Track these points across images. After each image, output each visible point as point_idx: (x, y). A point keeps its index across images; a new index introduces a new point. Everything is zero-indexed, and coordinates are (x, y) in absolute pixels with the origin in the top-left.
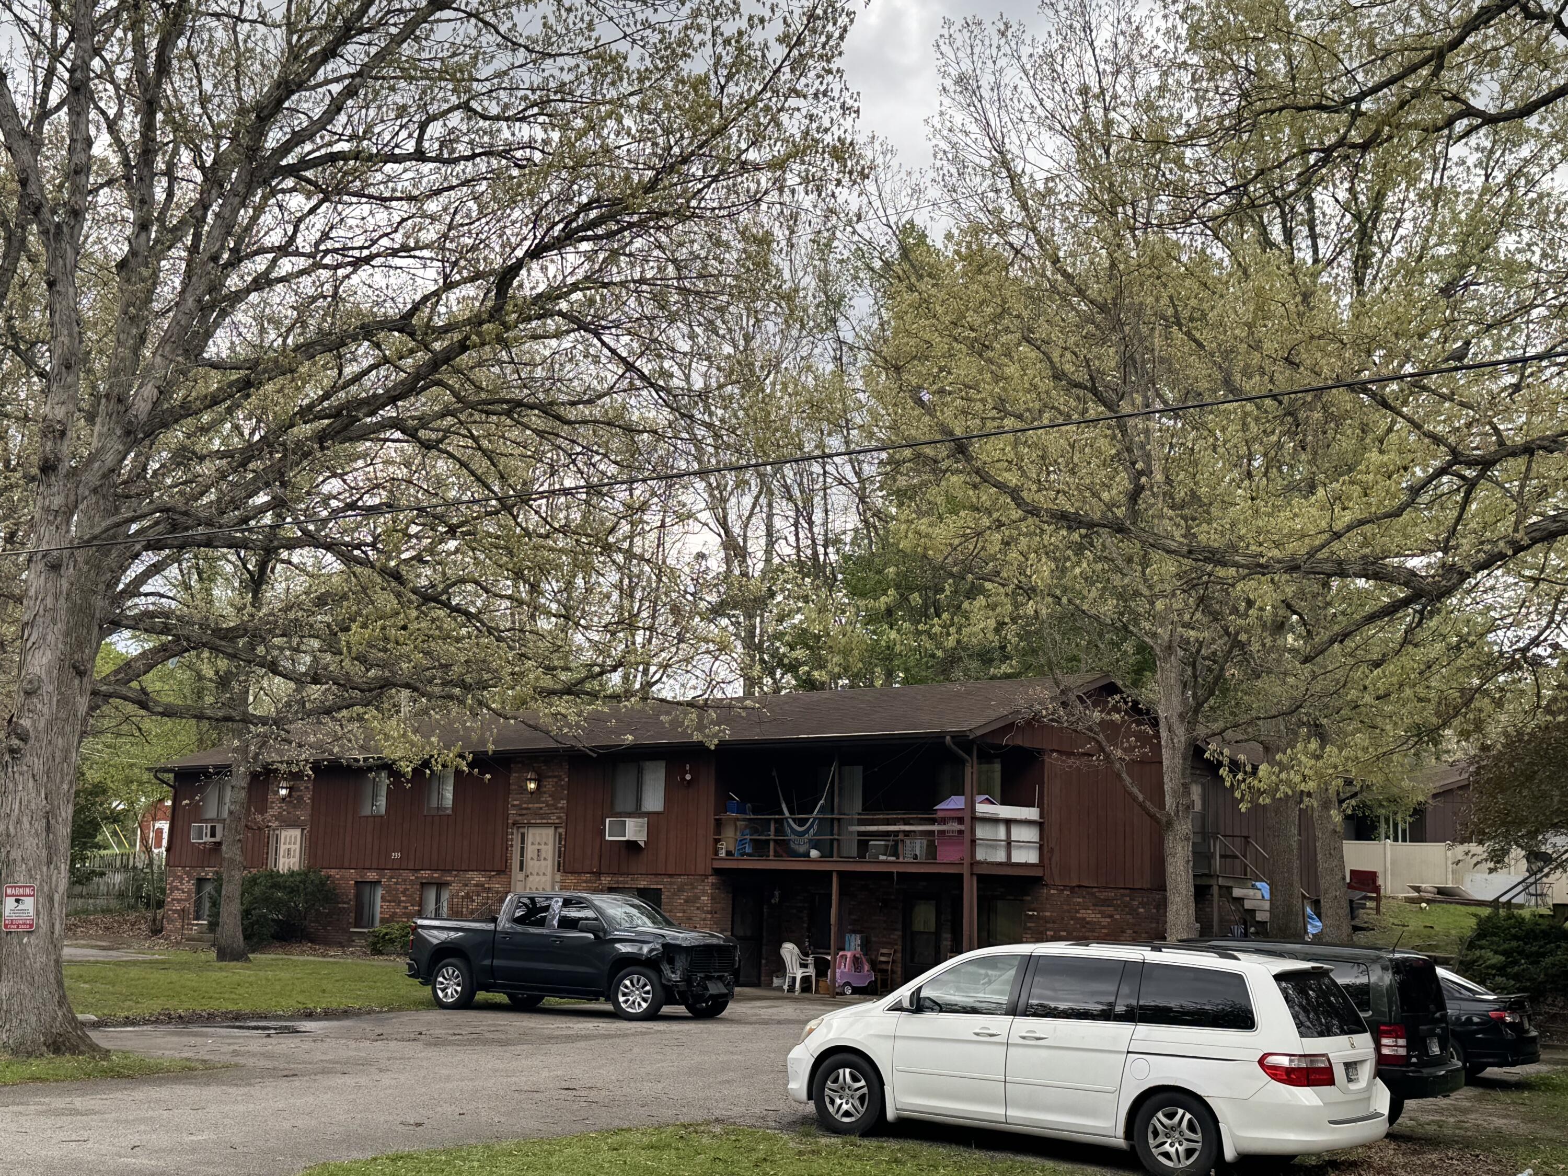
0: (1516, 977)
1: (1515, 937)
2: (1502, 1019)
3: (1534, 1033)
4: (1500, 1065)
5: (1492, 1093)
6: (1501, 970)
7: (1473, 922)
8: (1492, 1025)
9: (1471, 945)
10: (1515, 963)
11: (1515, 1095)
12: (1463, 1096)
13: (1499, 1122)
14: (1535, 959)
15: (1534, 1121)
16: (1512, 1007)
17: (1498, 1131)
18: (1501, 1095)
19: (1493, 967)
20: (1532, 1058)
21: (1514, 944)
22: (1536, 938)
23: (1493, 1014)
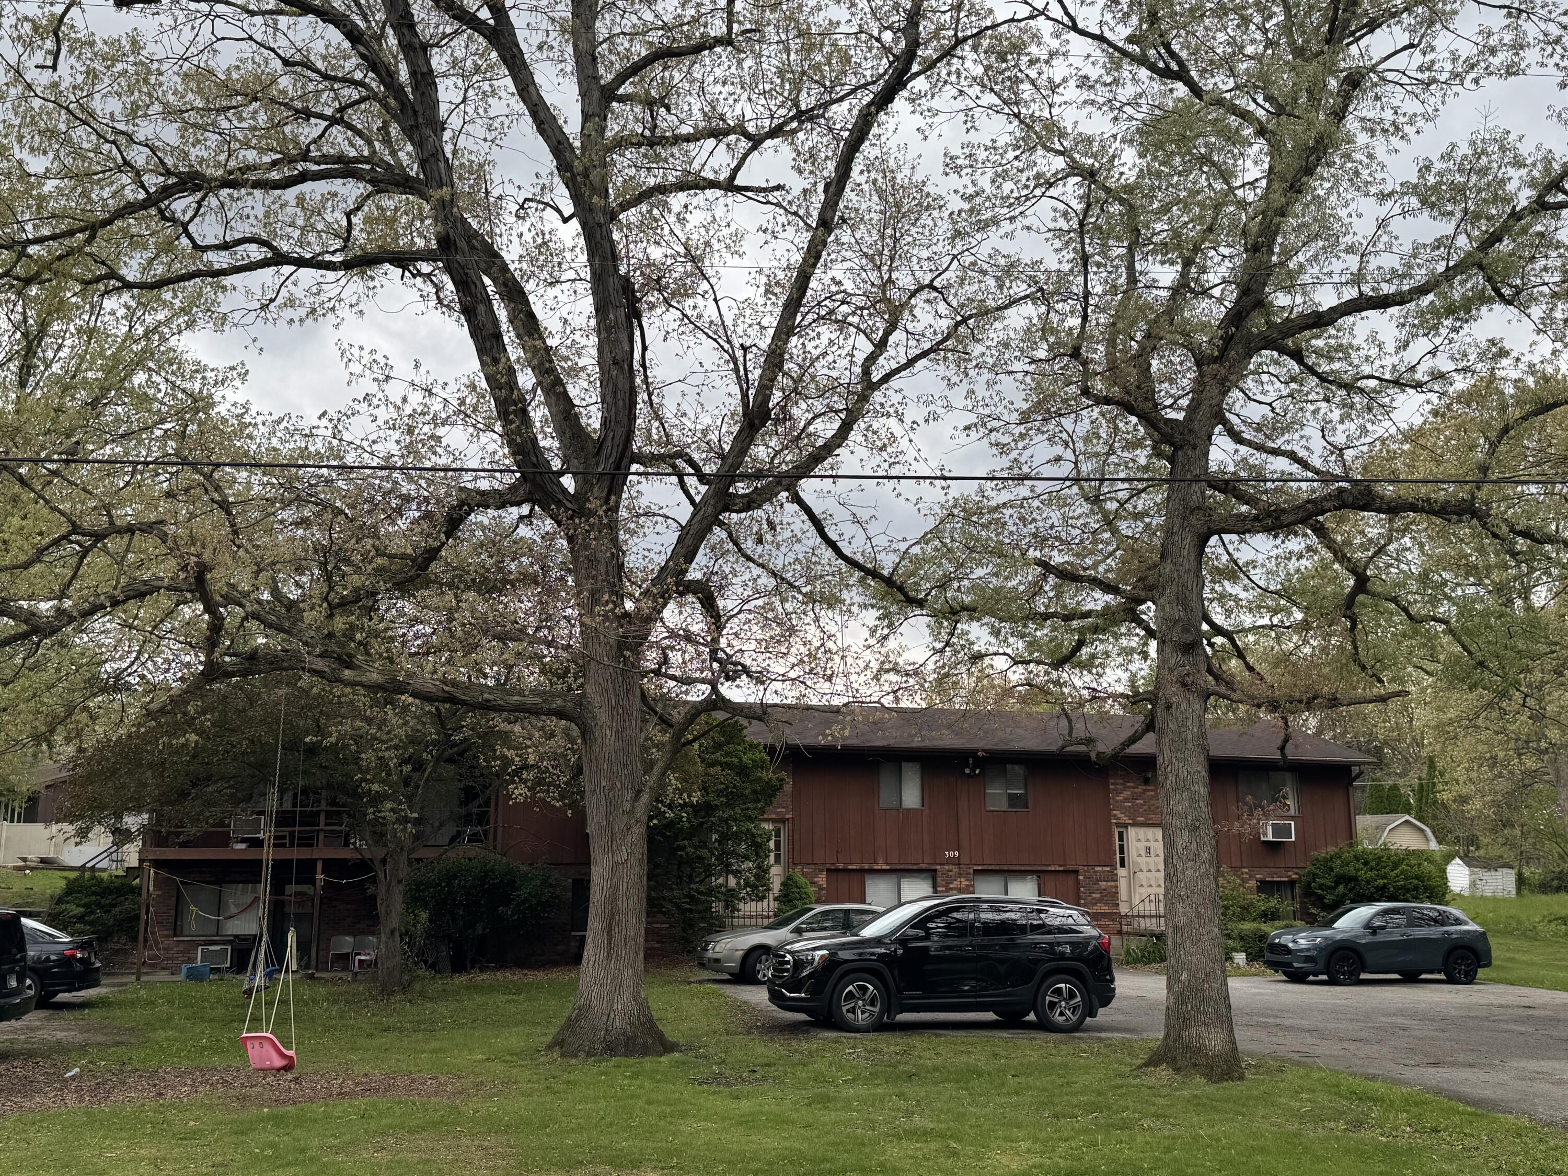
0: (92, 923)
1: (95, 893)
2: (74, 956)
3: (98, 965)
4: (69, 991)
5: (61, 1014)
6: (81, 918)
7: (63, 884)
8: (66, 961)
9: (60, 901)
10: (92, 912)
11: (77, 1013)
12: (33, 1018)
13: (60, 1035)
14: (107, 909)
15: (88, 1031)
16: (82, 946)
17: (59, 1042)
18: (66, 1014)
19: (74, 916)
20: (95, 984)
21: (93, 898)
22: (111, 893)
23: (67, 953)
